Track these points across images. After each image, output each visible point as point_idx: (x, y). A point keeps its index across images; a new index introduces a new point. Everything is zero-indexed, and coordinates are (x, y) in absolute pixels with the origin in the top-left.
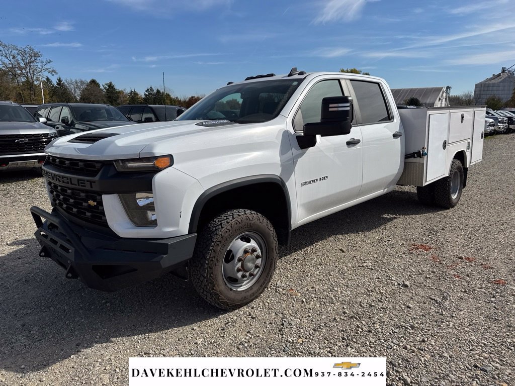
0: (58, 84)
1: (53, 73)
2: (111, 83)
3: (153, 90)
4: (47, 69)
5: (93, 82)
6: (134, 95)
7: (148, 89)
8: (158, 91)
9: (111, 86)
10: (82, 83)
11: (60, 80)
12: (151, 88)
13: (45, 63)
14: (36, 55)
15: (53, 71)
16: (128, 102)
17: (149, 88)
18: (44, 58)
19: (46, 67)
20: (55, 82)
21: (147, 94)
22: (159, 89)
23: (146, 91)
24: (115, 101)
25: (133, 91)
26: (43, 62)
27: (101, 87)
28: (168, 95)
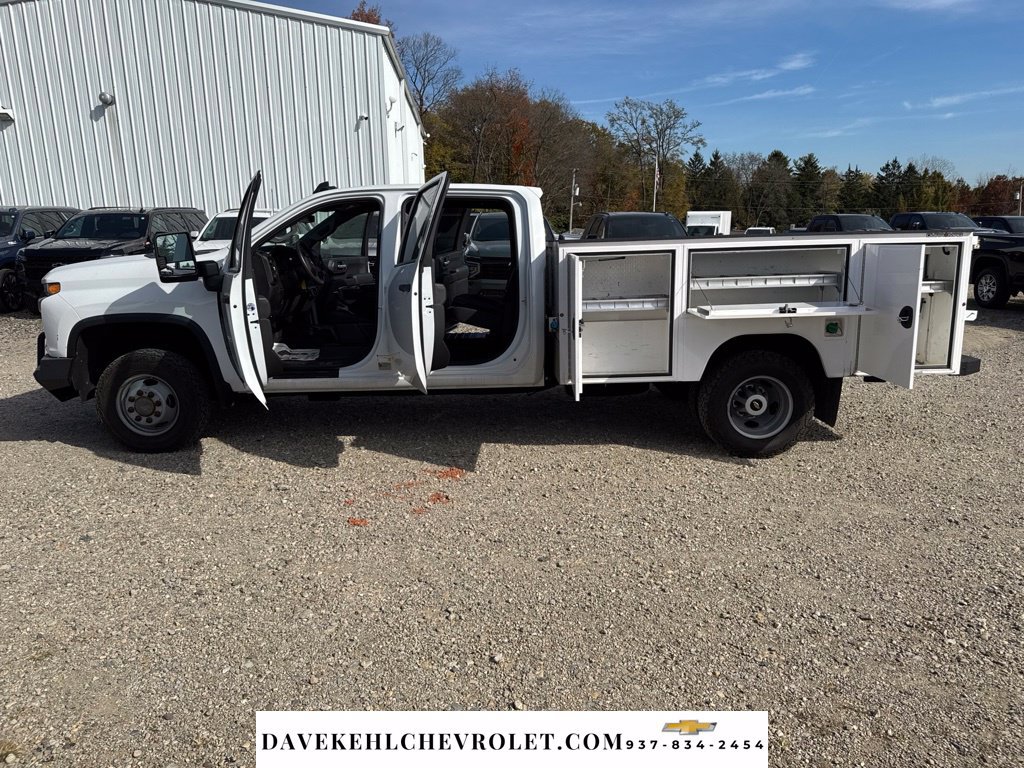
0: (712, 163)
1: (700, 145)
2: (811, 156)
3: (899, 167)
4: (691, 138)
5: (777, 157)
6: (854, 177)
7: (888, 165)
8: (911, 168)
9: (809, 163)
10: (753, 159)
11: (716, 156)
12: (895, 161)
13: (688, 128)
14: (678, 115)
15: (701, 141)
16: (838, 193)
17: (891, 162)
18: (687, 121)
19: (690, 134)
20: (707, 161)
21: (884, 174)
22: (914, 164)
23: (882, 170)
24: (812, 191)
25: (853, 169)
26: (685, 127)
27: (791, 164)
28: (938, 176)
